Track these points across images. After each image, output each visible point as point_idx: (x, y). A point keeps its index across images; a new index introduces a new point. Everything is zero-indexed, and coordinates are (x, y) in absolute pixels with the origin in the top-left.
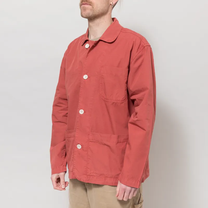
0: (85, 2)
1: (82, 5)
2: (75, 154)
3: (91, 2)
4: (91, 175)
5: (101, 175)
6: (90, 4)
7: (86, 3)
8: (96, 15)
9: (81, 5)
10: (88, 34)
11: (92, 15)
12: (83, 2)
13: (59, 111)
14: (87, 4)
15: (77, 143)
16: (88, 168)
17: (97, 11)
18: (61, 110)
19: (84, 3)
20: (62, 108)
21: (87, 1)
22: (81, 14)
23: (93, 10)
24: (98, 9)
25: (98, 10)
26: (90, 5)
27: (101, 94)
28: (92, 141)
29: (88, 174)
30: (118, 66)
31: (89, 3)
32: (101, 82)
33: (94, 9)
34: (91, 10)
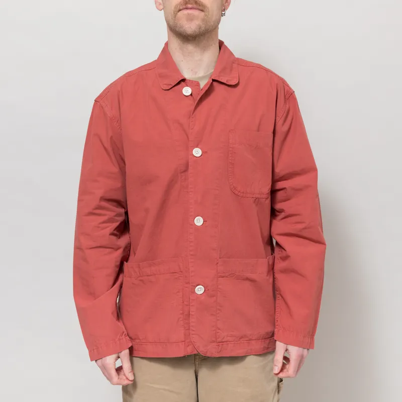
0: (192, 4)
1: (182, 10)
2: (192, 306)
3: (204, 6)
4: (224, 341)
5: (242, 337)
13: (100, 225)
15: (194, 284)
16: (219, 329)
18: (104, 222)
20: (105, 218)
23: (207, 21)
27: (231, 184)
28: (223, 275)
29: (219, 340)
30: (258, 131)
32: (230, 161)
33: (207, 18)
34: (203, 20)
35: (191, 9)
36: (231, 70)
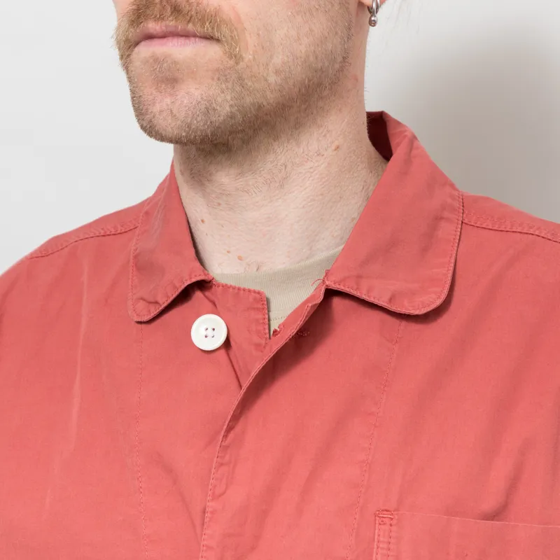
0: (161, 18)
1: (137, 44)
3: (212, 18)
6: (207, 28)
7: (171, 23)
8: (260, 107)
9: (128, 46)
10: (190, 227)
11: (232, 116)
12: (147, 17)
14: (186, 35)
17: (272, 79)
19: (153, 26)
21: (176, 10)
22: (140, 111)
23: (240, 78)
24: (278, 60)
25: (277, 72)
26: (209, 38)
31: (202, 21)
33: (242, 65)
34: (221, 75)
35: (163, 36)
36: (425, 250)
